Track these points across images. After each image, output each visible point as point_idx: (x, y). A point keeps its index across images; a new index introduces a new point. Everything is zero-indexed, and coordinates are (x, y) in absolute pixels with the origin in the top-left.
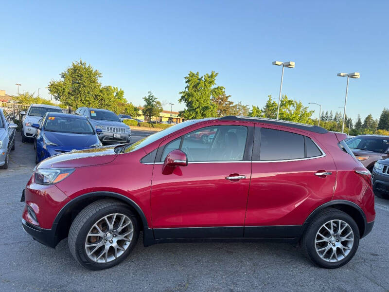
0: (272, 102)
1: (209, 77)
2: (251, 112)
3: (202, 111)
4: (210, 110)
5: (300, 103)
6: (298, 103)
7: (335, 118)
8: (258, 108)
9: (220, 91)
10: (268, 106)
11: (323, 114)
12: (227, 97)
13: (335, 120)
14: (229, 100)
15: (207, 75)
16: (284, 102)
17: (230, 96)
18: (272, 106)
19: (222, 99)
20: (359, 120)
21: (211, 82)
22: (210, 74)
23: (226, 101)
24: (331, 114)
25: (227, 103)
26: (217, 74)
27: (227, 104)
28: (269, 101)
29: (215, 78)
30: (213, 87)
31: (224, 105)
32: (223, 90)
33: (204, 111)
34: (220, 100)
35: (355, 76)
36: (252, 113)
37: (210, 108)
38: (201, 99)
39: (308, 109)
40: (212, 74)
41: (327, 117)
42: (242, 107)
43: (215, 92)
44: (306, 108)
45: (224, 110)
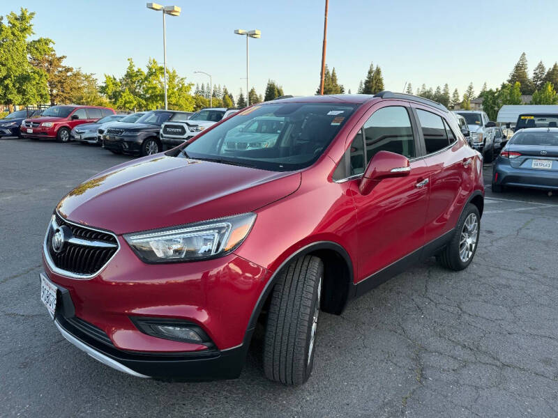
0: (136, 69)
1: (17, 19)
2: (104, 85)
3: (17, 85)
4: (34, 83)
5: (174, 72)
6: (171, 71)
7: (214, 94)
8: (115, 79)
9: (45, 47)
10: (129, 76)
11: (198, 88)
12: (60, 59)
13: (214, 95)
14: (64, 63)
15: (12, 14)
16: (154, 70)
17: (64, 57)
18: (137, 76)
19: (51, 63)
20: (241, 95)
21: (25, 29)
22: (18, 14)
23: (60, 66)
24: (208, 87)
25: (60, 69)
26: (33, 14)
27: (61, 72)
28: (131, 68)
29: (31, 22)
30: (29, 38)
31: (56, 73)
32: (51, 45)
33: (21, 85)
34: (46, 64)
35: (255, 34)
36: (107, 87)
37: (34, 79)
38: (10, 61)
39: (185, 80)
40: (23, 14)
41: (203, 92)
42: (84, 76)
43: (37, 49)
44: (182, 79)
45: (60, 82)
